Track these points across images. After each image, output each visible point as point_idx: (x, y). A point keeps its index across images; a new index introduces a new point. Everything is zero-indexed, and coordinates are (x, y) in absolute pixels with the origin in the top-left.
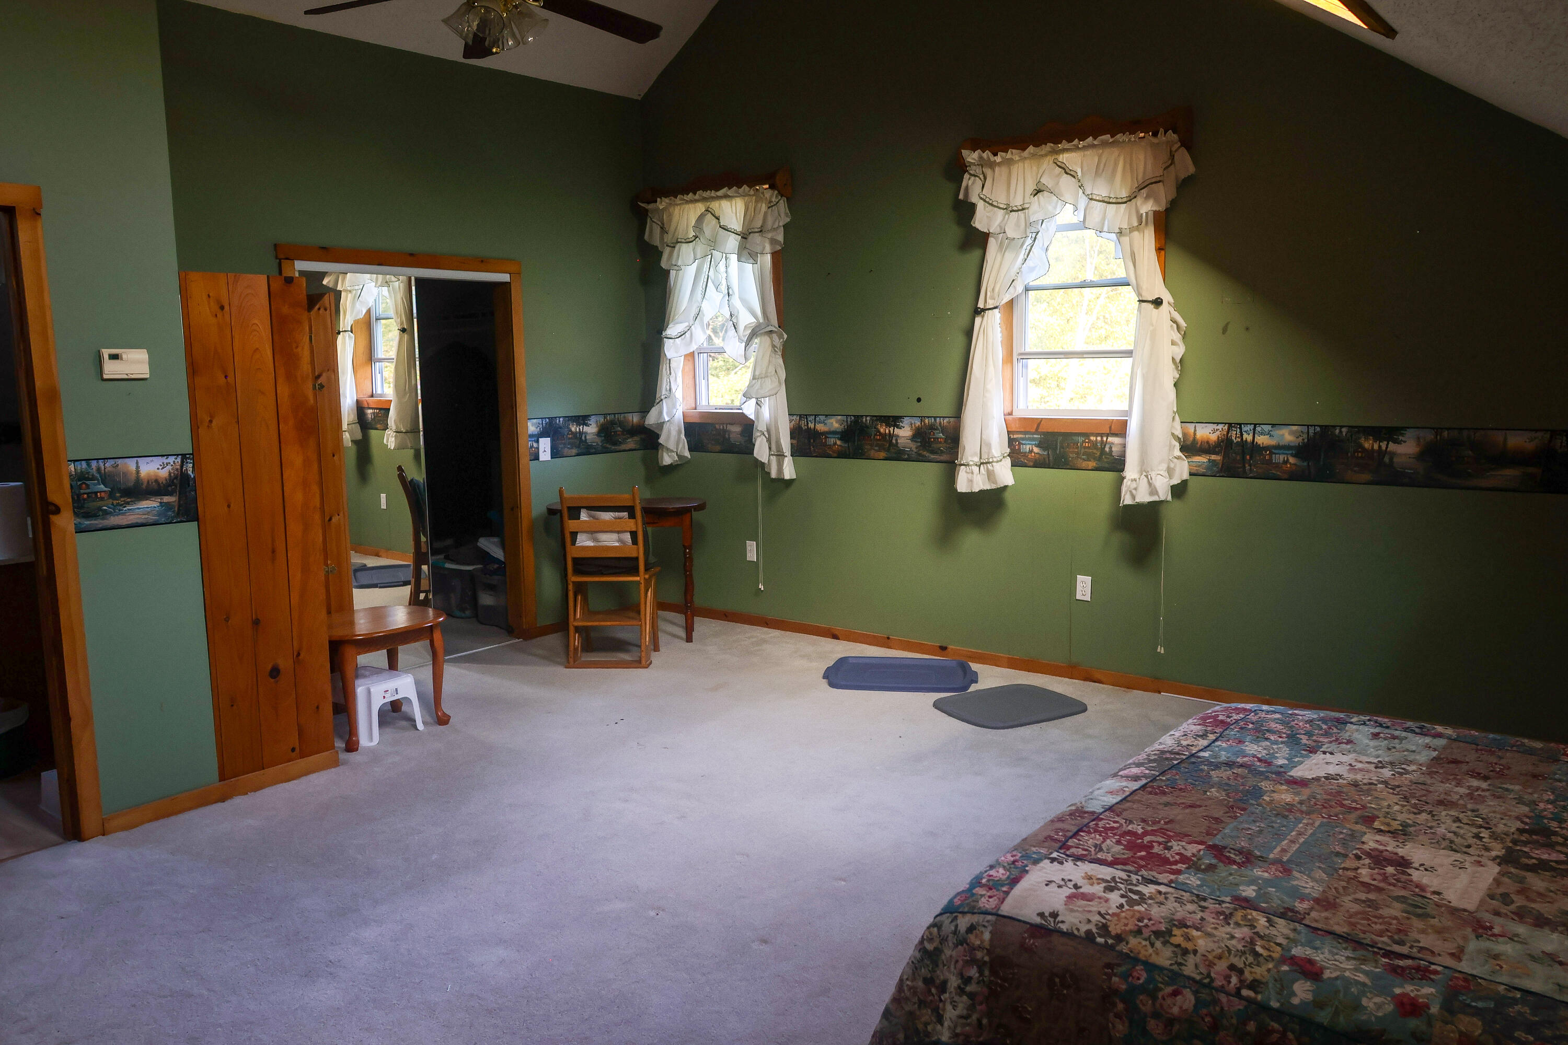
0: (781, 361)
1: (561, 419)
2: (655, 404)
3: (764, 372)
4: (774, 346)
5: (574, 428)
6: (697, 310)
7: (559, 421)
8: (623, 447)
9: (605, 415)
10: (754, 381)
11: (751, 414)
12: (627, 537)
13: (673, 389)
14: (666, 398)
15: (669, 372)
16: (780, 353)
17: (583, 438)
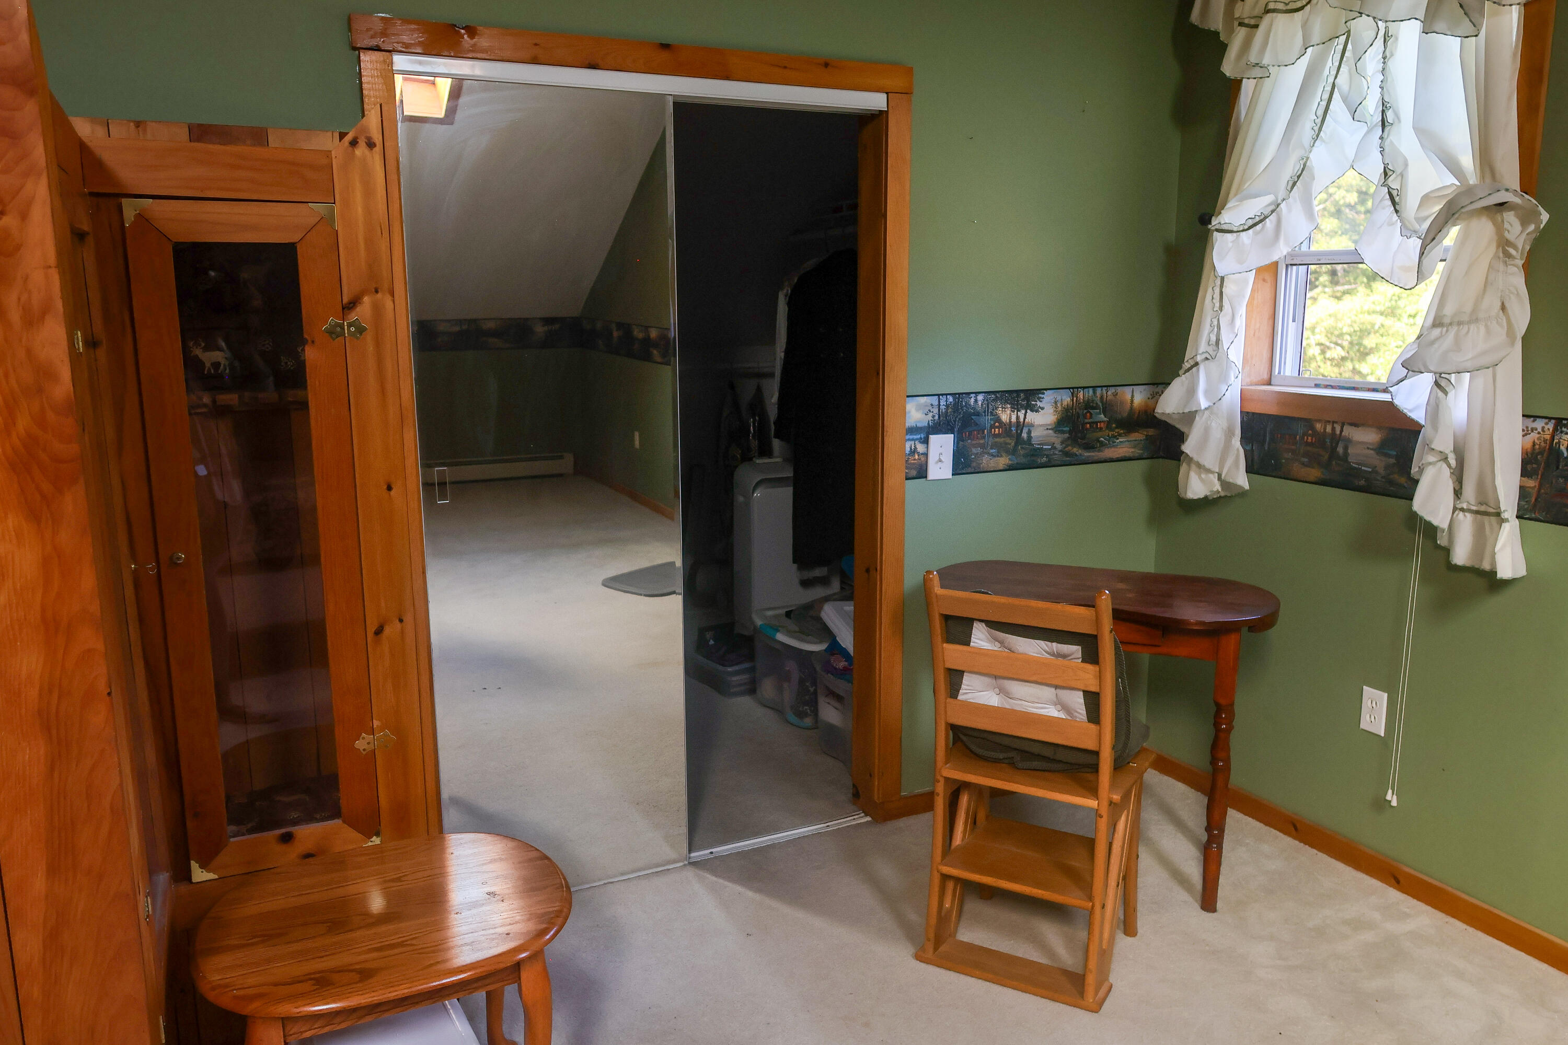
0: (1518, 280)
1: (980, 397)
2: (1181, 372)
3: (1468, 308)
4: (1504, 244)
5: (1006, 415)
6: (1298, 167)
7: (976, 401)
8: (1108, 453)
9: (1073, 390)
10: (1437, 332)
11: (1417, 408)
12: (1077, 701)
13: (1225, 343)
14: (1207, 359)
15: (1217, 305)
16: (1520, 263)
17: (1024, 435)
